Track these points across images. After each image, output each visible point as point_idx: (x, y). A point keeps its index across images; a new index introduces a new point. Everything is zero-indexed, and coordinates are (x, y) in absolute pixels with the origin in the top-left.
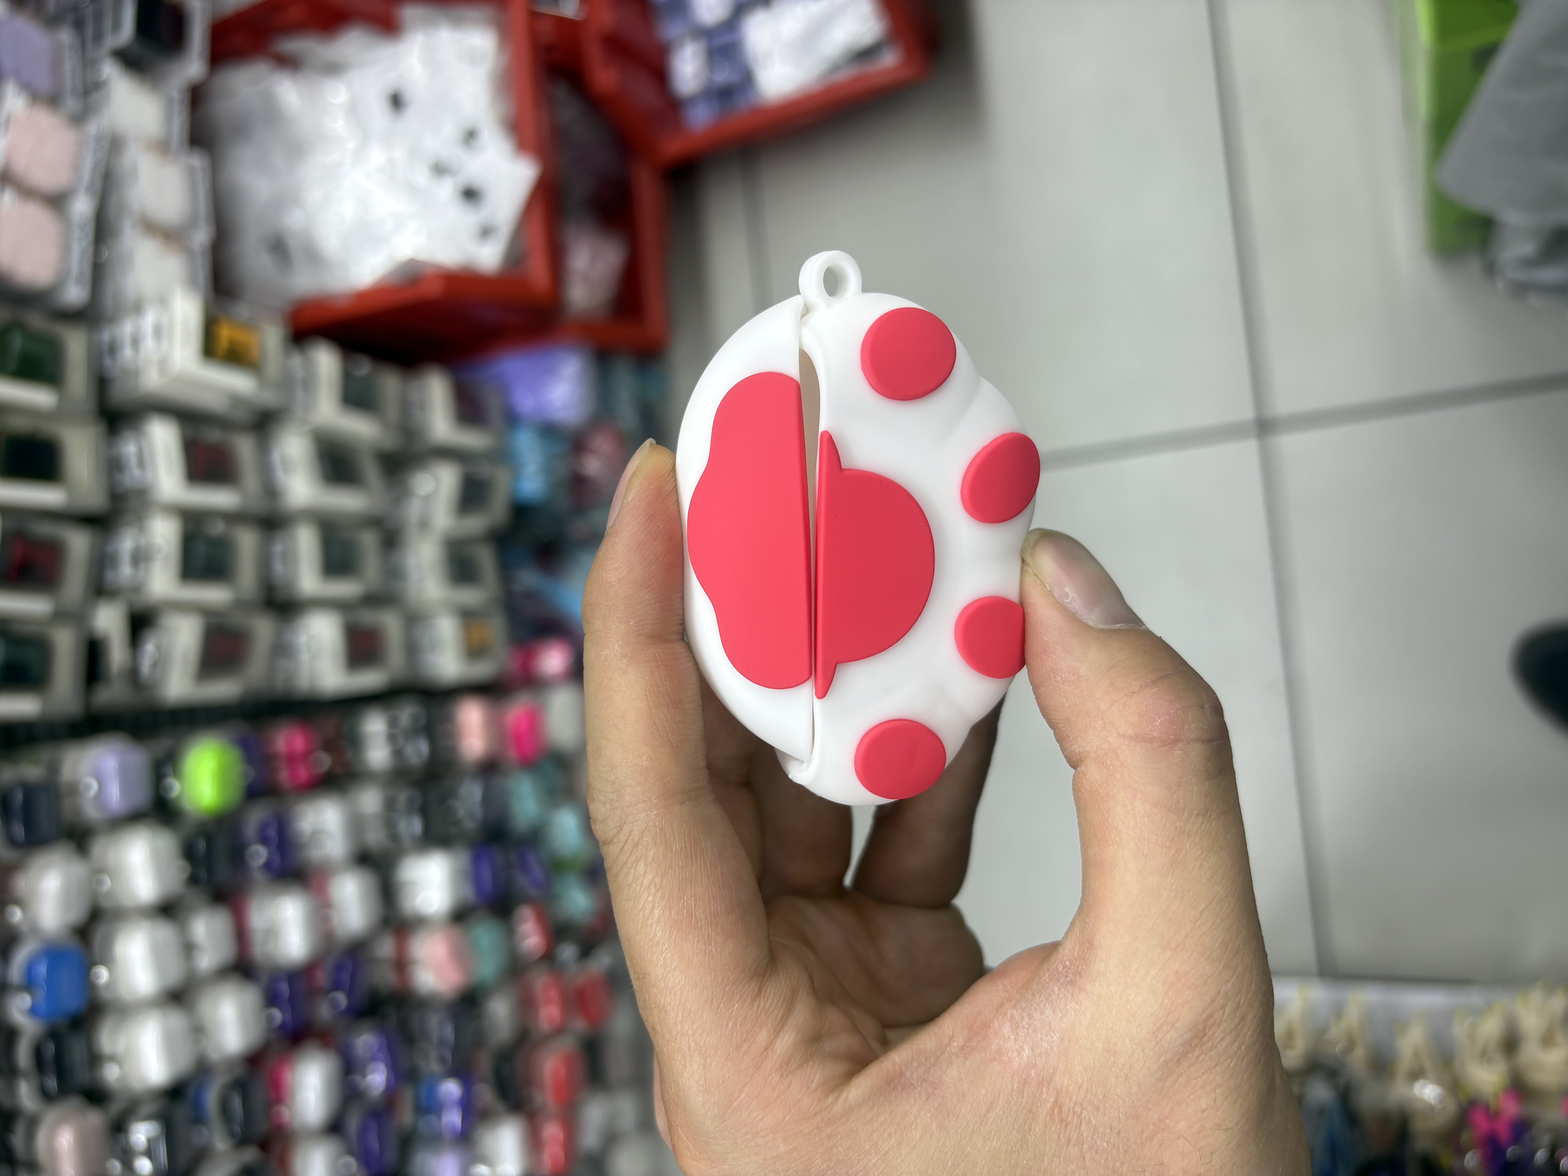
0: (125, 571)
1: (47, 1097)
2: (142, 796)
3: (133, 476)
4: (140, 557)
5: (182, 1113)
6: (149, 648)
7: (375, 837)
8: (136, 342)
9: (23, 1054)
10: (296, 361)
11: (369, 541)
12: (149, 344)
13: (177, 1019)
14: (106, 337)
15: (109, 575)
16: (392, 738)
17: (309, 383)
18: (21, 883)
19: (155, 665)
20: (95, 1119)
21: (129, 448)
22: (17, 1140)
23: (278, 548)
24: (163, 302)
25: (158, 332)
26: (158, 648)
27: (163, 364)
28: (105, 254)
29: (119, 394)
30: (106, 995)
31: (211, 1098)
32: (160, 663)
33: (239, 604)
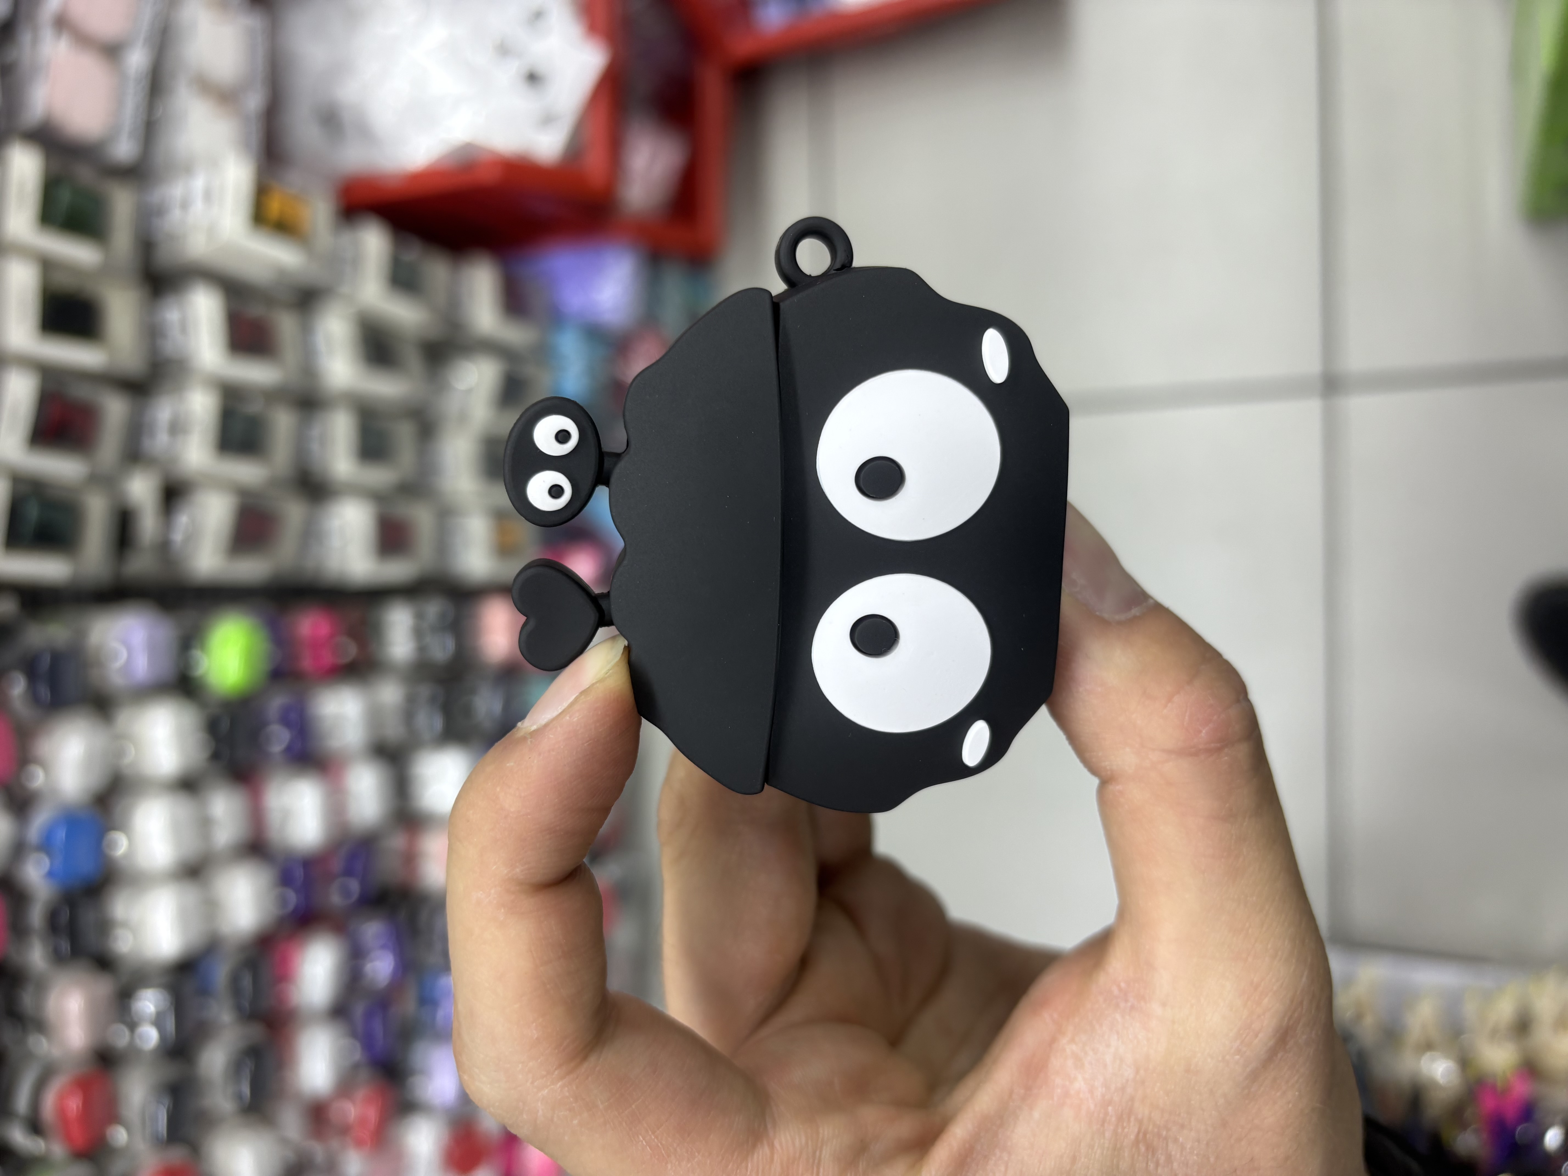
0: (161, 440)
1: (59, 959)
2: (166, 669)
3: (173, 343)
4: (177, 428)
5: (190, 986)
6: (183, 520)
7: (394, 731)
8: (185, 205)
9: (36, 917)
10: (346, 238)
11: (404, 432)
12: (198, 207)
13: (190, 894)
14: (154, 197)
15: (146, 443)
16: (418, 633)
17: (356, 262)
18: (43, 747)
19: (188, 538)
20: (104, 986)
21: (171, 314)
24: (214, 165)
25: (208, 196)
26: (192, 521)
27: (212, 231)
28: (159, 111)
29: (164, 256)
30: (122, 866)
31: (221, 973)
32: (192, 537)
33: (272, 482)
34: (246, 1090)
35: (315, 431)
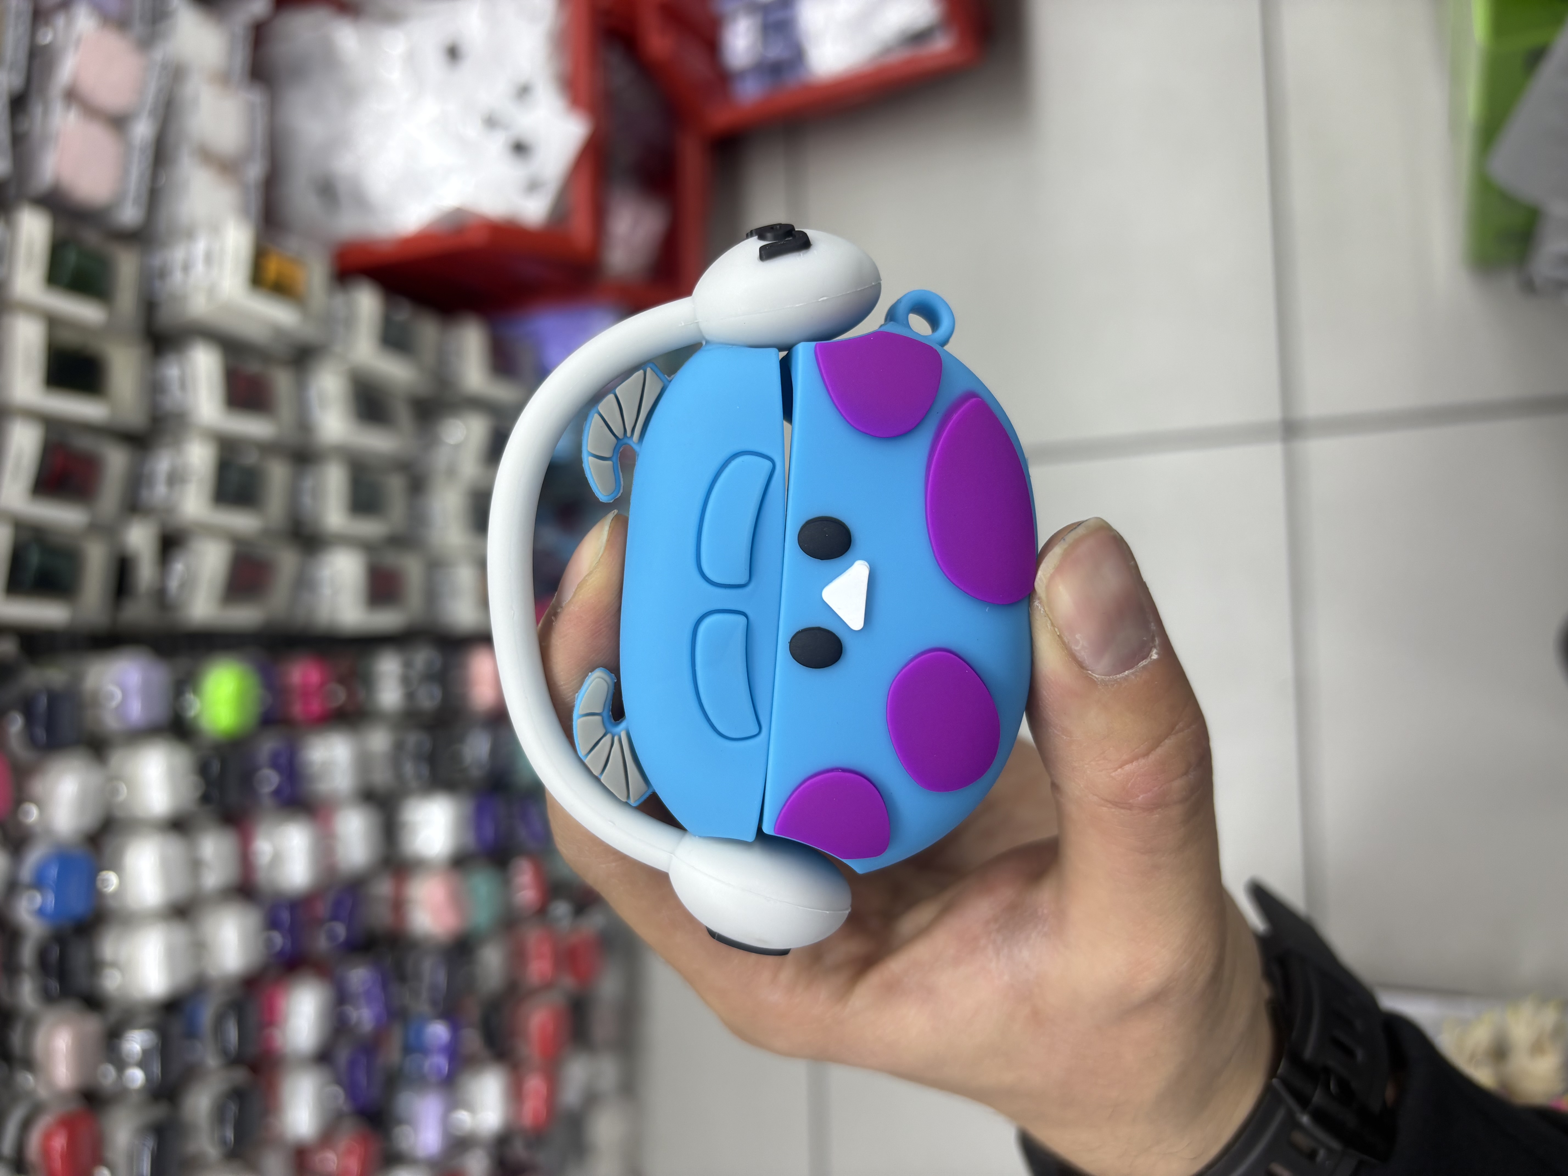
0: (160, 491)
1: (48, 998)
2: (160, 712)
3: (173, 398)
4: (176, 479)
5: (177, 1027)
6: (178, 567)
7: (382, 777)
8: (186, 268)
9: (27, 954)
10: (339, 300)
11: (395, 485)
12: (199, 269)
13: (179, 934)
14: (157, 261)
15: (145, 494)
16: (406, 680)
17: (350, 322)
18: (38, 786)
19: (183, 585)
20: (92, 1025)
21: (172, 371)
22: (16, 1038)
23: (308, 483)
24: (215, 229)
25: (209, 258)
26: (187, 568)
27: (212, 291)
28: (162, 180)
29: (166, 317)
30: (112, 903)
31: (207, 1014)
32: (188, 584)
33: (266, 533)
34: (230, 1135)
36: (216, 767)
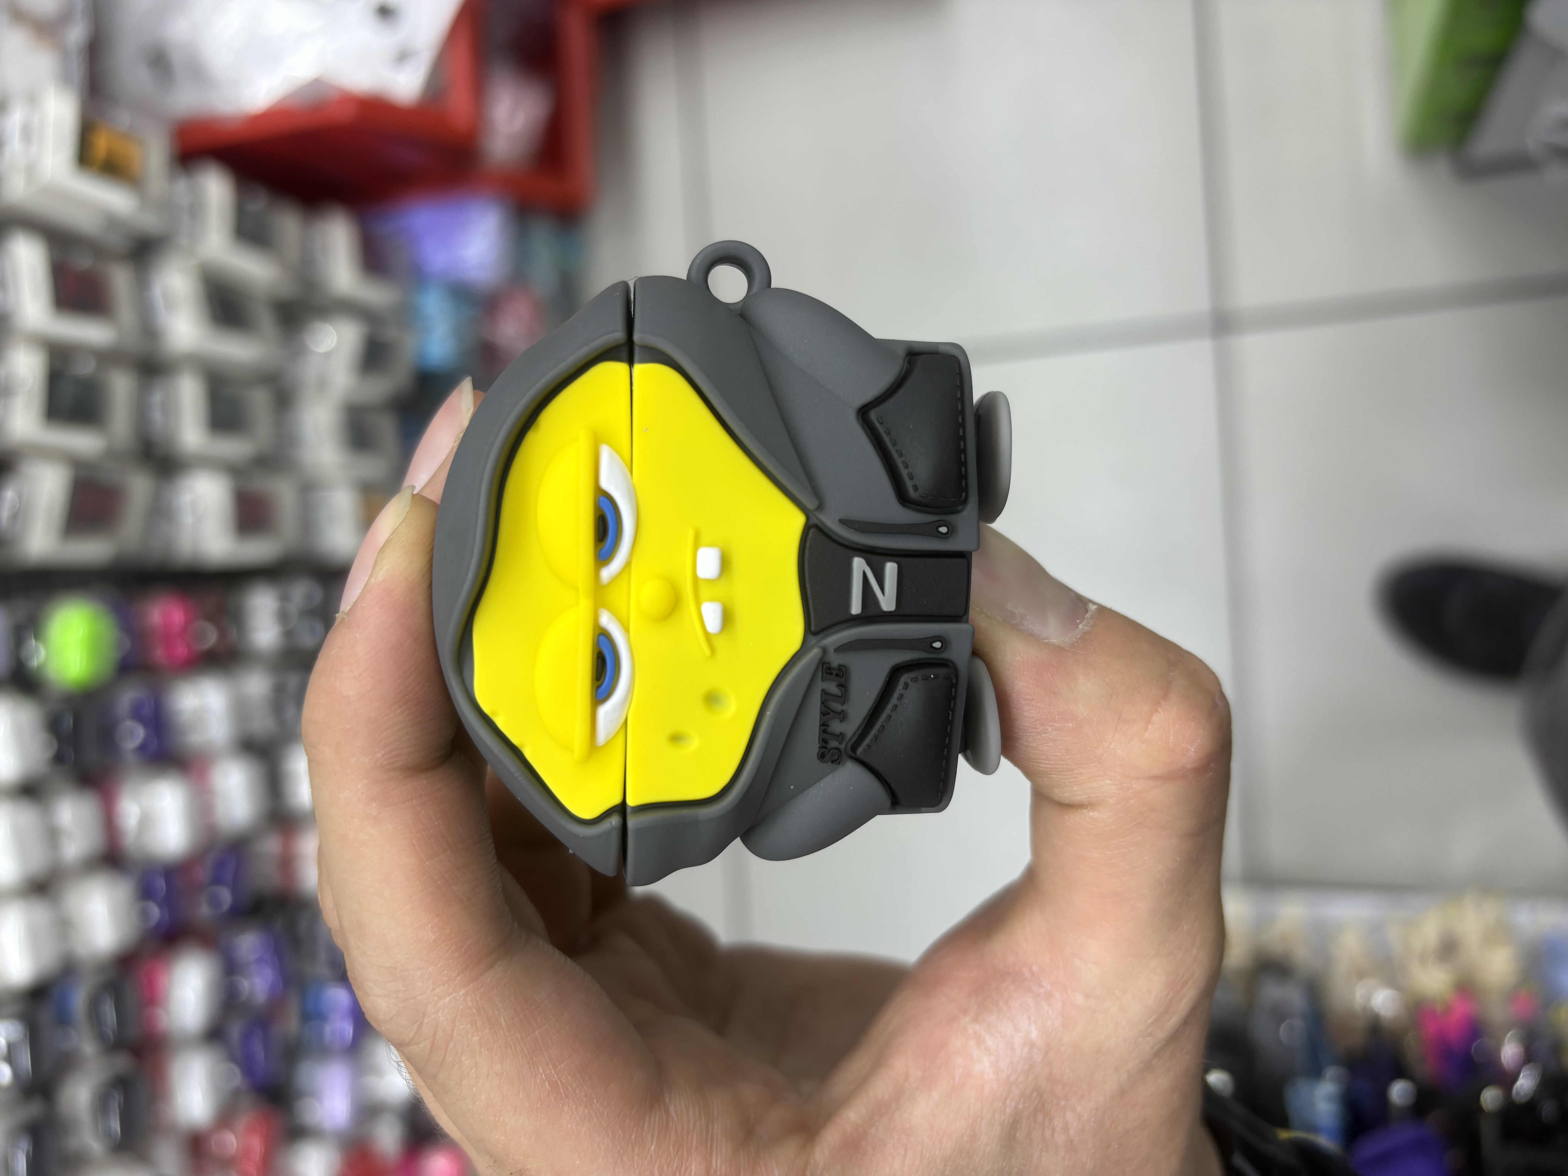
5: (46, 1015)
6: (8, 495)
7: (262, 725)
10: (182, 186)
11: (259, 400)
12: (15, 146)
13: (40, 912)
16: (283, 616)
17: (196, 210)
19: (15, 516)
24: (33, 100)
25: (26, 134)
26: (20, 496)
27: (31, 171)
31: (79, 998)
32: (20, 514)
33: (111, 453)
34: (116, 1125)
35: (157, 397)
36: (68, 722)
